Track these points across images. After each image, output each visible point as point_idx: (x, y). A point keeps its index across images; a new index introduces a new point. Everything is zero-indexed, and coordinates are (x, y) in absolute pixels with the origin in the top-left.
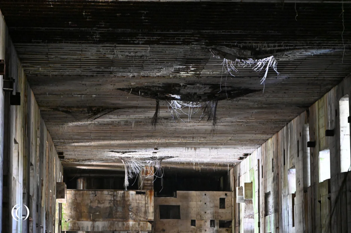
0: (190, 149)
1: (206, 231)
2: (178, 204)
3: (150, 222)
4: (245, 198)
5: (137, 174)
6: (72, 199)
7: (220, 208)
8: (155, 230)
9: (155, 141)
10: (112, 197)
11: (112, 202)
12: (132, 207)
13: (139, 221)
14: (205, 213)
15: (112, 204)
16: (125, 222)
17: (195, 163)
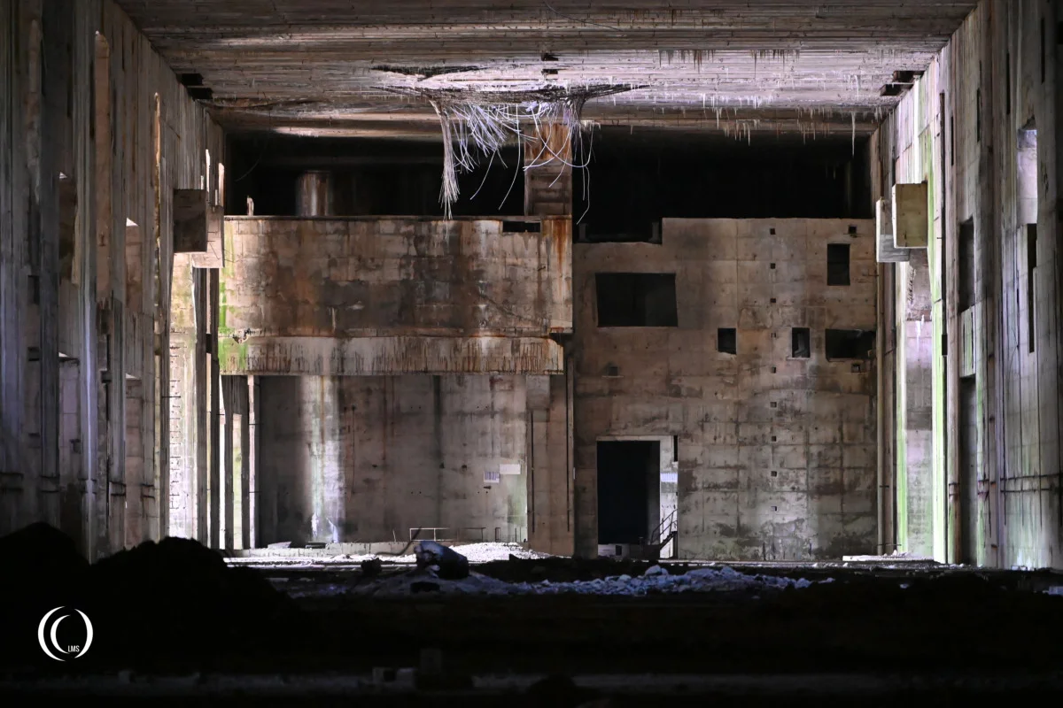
0: (677, 54)
1: (774, 370)
2: (667, 269)
3: (559, 337)
4: (898, 244)
5: (490, 156)
6: (258, 253)
7: (829, 284)
8: (578, 368)
9: (534, 28)
10: (410, 245)
11: (412, 262)
12: (490, 281)
13: (514, 334)
14: (773, 301)
15: (411, 270)
16: (460, 341)
17: (724, 111)
